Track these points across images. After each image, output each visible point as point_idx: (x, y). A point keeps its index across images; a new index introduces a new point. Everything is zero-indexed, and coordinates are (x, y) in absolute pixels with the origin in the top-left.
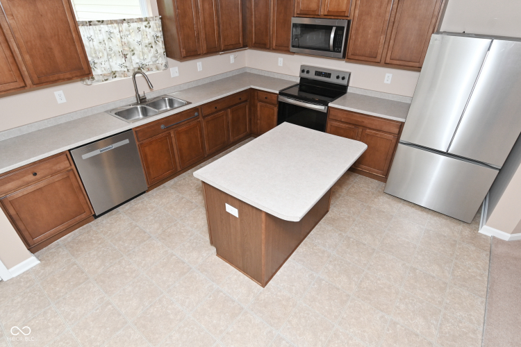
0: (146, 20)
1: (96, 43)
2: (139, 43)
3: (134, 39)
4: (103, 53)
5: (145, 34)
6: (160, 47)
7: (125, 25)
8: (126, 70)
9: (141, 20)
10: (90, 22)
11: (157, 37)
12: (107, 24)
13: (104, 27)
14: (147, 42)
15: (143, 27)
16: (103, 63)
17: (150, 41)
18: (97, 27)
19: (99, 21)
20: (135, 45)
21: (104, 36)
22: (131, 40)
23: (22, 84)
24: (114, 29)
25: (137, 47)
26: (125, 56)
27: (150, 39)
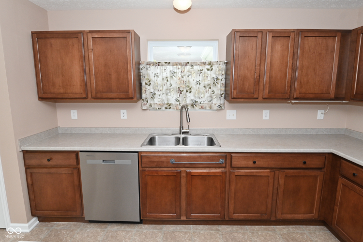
0: (210, 64)
1: (160, 79)
2: (198, 83)
3: (193, 79)
4: (163, 88)
5: (206, 75)
6: (219, 89)
7: (188, 67)
8: (178, 104)
9: (204, 64)
10: (159, 63)
11: (217, 79)
12: (173, 65)
13: (170, 68)
14: (207, 82)
15: (205, 70)
16: (161, 95)
17: (209, 82)
18: (164, 67)
19: (166, 63)
20: (193, 84)
21: (167, 74)
22: (191, 80)
23: (84, 96)
24: (178, 70)
25: (194, 86)
26: (181, 92)
27: (209, 81)
